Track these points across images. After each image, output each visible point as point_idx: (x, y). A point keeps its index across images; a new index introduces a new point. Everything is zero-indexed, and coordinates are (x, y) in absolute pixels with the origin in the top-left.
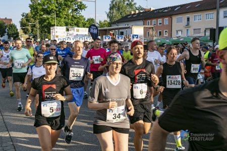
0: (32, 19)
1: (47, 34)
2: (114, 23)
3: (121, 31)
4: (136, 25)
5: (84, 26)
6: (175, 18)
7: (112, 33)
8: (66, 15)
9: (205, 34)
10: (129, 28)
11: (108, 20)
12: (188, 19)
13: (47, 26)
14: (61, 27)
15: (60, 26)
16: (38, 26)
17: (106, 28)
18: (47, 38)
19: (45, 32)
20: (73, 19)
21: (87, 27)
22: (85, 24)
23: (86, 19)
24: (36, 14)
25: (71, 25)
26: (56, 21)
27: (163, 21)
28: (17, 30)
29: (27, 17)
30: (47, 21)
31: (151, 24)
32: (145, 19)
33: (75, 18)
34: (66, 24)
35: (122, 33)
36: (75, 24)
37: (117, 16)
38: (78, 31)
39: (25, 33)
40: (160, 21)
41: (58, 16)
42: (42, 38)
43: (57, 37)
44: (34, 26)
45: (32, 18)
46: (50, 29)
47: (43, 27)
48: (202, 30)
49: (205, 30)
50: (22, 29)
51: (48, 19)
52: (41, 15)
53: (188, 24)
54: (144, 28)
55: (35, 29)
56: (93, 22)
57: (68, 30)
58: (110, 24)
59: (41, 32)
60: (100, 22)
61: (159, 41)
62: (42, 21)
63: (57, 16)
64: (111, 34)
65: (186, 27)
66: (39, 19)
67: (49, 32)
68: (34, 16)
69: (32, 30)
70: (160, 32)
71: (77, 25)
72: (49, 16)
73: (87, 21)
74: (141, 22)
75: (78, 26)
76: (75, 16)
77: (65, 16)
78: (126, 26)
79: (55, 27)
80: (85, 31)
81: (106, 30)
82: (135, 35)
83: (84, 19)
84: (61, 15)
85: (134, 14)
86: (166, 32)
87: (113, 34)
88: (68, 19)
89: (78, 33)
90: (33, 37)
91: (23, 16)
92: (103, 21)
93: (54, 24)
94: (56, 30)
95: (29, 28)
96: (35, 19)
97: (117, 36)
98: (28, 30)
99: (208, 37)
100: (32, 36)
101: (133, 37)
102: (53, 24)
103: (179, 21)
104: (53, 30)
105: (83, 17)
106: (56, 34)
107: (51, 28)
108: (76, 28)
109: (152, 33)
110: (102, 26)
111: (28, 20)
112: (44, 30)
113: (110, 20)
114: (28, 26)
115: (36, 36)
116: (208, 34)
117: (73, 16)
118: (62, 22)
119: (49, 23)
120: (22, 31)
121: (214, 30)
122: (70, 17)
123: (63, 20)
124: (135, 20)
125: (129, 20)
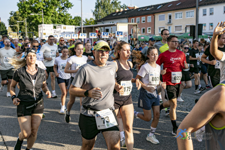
0: (20, 17)
1: (35, 31)
2: (100, 21)
3: (106, 28)
4: (121, 22)
5: (70, 24)
6: (157, 16)
7: (98, 30)
9: (186, 31)
10: (114, 25)
11: (94, 18)
12: (170, 17)
13: (35, 24)
14: (48, 25)
15: (48, 23)
16: (26, 24)
17: (92, 25)
18: (35, 35)
19: (33, 30)
20: (60, 17)
21: (74, 25)
22: (72, 22)
23: (73, 17)
24: (24, 13)
25: (58, 23)
26: (43, 19)
27: (146, 19)
28: (6, 28)
29: (16, 15)
30: (35, 19)
31: (135, 22)
32: (129, 17)
33: (62, 16)
34: (54, 22)
35: (107, 30)
36: (62, 22)
37: (103, 14)
38: (65, 28)
39: (14, 31)
40: (143, 18)
41: (45, 14)
42: (30, 36)
43: (45, 34)
44: (22, 24)
45: (21, 16)
46: (38, 27)
47: (30, 25)
48: (183, 28)
49: (186, 27)
50: (11, 27)
51: (36, 17)
52: (29, 13)
53: (170, 22)
54: (128, 25)
55: (23, 27)
56: (80, 20)
57: (55, 27)
58: (96, 22)
59: (29, 30)
60: (86, 20)
61: (142, 38)
62: (30, 19)
64: (96, 32)
65: (168, 25)
66: (27, 17)
67: (37, 30)
68: (22, 14)
69: (21, 28)
70: (144, 29)
71: (64, 23)
72: (37, 15)
73: (74, 19)
74: (126, 20)
75: (65, 24)
76: (62, 14)
77: (52, 14)
78: (112, 23)
79: (43, 25)
80: (71, 28)
81: (91, 28)
82: (120, 32)
83: (71, 17)
84: (49, 14)
85: (119, 12)
86: (149, 29)
87: (99, 31)
88: (56, 17)
89: (65, 31)
90: (22, 35)
91: (11, 14)
92: (89, 19)
93: (42, 22)
94: (43, 28)
95: (18, 26)
96: (23, 18)
97: (102, 33)
98: (16, 28)
99: (188, 33)
100: (20, 34)
101: (118, 34)
103: (162, 19)
104: (41, 28)
105: (70, 15)
106: (44, 32)
107: (39, 26)
108: (63, 26)
109: (136, 30)
110: (88, 24)
111: (16, 19)
112: (32, 28)
113: (96, 18)
114: (16, 24)
115: (25, 33)
116: (188, 31)
117: (60, 14)
118: (50, 20)
119: (37, 21)
120: (10, 29)
121: (194, 26)
122: (57, 15)
123: (50, 18)
124: (120, 18)
125: (114, 18)
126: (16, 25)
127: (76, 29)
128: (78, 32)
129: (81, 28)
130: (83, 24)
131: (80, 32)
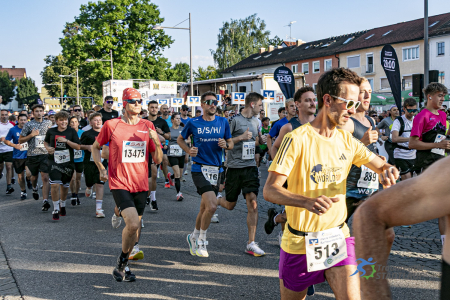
0: (65, 67)
1: (95, 96)
2: (228, 71)
3: (240, 84)
4: (271, 73)
5: (168, 79)
6: (344, 59)
7: (224, 89)
8: (133, 58)
9: (404, 88)
10: (256, 78)
11: (216, 66)
12: (370, 60)
13: (95, 81)
14: (123, 81)
15: (122, 78)
16: (77, 80)
17: (210, 80)
19: (93, 92)
20: (148, 65)
21: (175, 80)
22: (171, 74)
23: (173, 66)
24: (73, 58)
25: (142, 77)
26: (113, 69)
27: (322, 65)
28: (36, 89)
29: (56, 64)
30: (96, 70)
31: (299, 71)
32: (286, 62)
33: (150, 63)
34: (134, 75)
35: (243, 89)
36: (151, 75)
37: (234, 58)
38: (156, 87)
39: (53, 95)
40: (316, 64)
41: (117, 60)
42: (86, 105)
43: (116, 100)
44: (70, 81)
45: (67, 64)
46: (102, 86)
47: (86, 83)
49: (403, 80)
50: (46, 87)
51: (97, 66)
52: (83, 59)
53: (370, 70)
55: (72, 87)
56: (187, 71)
57: (136, 86)
58: (220, 73)
59: (85, 92)
60: (200, 70)
62: (85, 71)
63: (114, 61)
64: (221, 92)
65: (367, 76)
66: (79, 67)
67: (100, 93)
68: (70, 60)
69: (67, 89)
71: (155, 76)
72: (99, 61)
73: (175, 69)
75: (157, 79)
76: (152, 60)
77: (130, 60)
78: (252, 75)
79: (112, 81)
80: (169, 87)
81: (211, 85)
82: (269, 92)
83: (169, 65)
84: (124, 58)
85: (266, 53)
87: (226, 92)
88: (138, 66)
89: (157, 92)
90: (69, 103)
91: (48, 61)
92: (205, 68)
93: (110, 77)
94: (113, 87)
95: (61, 85)
96: (72, 68)
97: (233, 94)
98: (57, 89)
99: (409, 91)
100: (66, 101)
101: (265, 95)
102: (107, 75)
103: (353, 64)
104: (108, 87)
105: (166, 60)
107: (104, 83)
108: (153, 82)
110: (203, 78)
111: (57, 70)
112: (90, 89)
113: (220, 66)
114: (58, 80)
115: (75, 99)
116: (409, 86)
117: (146, 59)
118: (126, 72)
119: (99, 74)
120: (46, 91)
121: (421, 76)
122: (141, 61)
123: (126, 67)
124: (268, 65)
125: (256, 64)
126: (57, 84)
127: (179, 88)
128: (182, 94)
129: (189, 86)
130: (193, 79)
131: (187, 94)
